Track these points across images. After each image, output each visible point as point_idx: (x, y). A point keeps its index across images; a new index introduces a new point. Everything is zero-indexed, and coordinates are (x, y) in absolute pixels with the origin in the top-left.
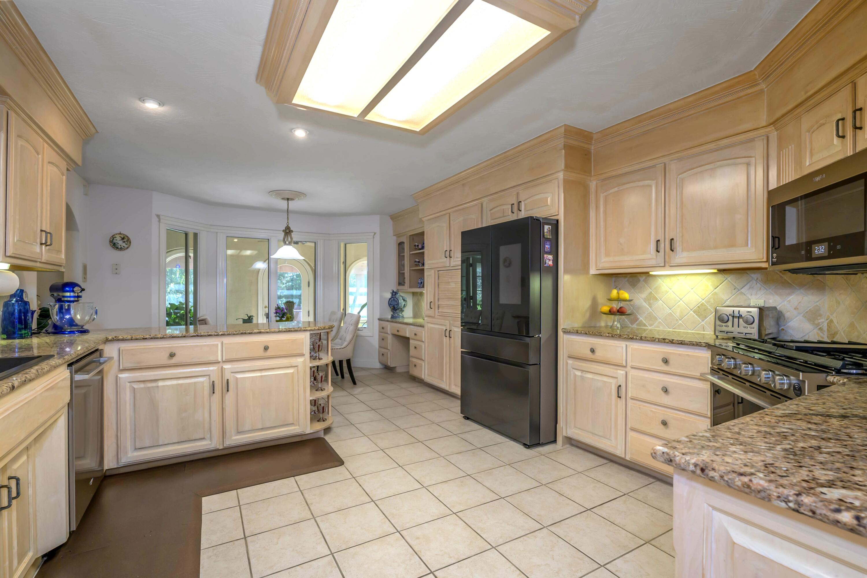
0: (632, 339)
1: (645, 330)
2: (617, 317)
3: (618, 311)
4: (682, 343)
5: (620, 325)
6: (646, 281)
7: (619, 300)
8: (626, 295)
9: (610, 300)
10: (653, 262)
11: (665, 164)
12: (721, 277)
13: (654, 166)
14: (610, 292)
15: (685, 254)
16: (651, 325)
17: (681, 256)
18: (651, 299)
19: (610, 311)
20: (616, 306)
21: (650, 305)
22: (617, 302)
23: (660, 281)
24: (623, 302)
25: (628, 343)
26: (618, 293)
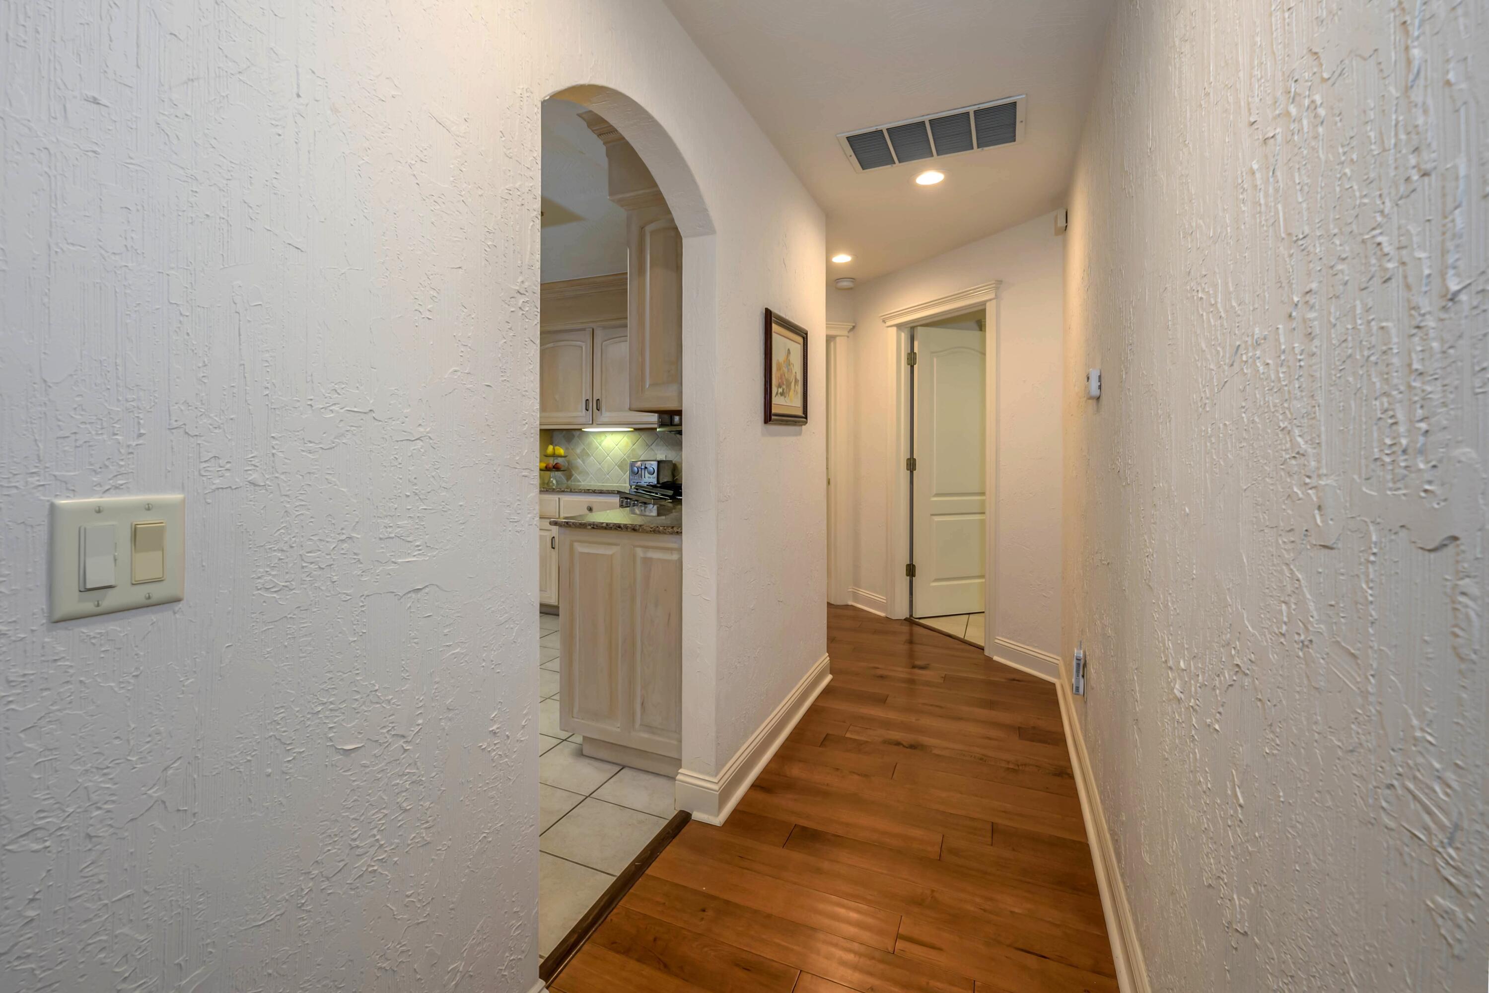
0: (563, 491)
1: (580, 486)
2: (553, 474)
3: (554, 467)
4: (601, 492)
5: (557, 481)
6: (579, 437)
7: (554, 456)
8: (561, 451)
9: (546, 456)
10: (582, 420)
11: (593, 330)
12: (637, 433)
13: (584, 330)
14: (546, 448)
15: (608, 414)
16: (584, 480)
17: (606, 416)
18: (585, 455)
19: (546, 467)
20: (552, 462)
21: (583, 461)
22: (552, 458)
23: (592, 438)
24: (559, 458)
25: (560, 496)
26: (554, 449)
